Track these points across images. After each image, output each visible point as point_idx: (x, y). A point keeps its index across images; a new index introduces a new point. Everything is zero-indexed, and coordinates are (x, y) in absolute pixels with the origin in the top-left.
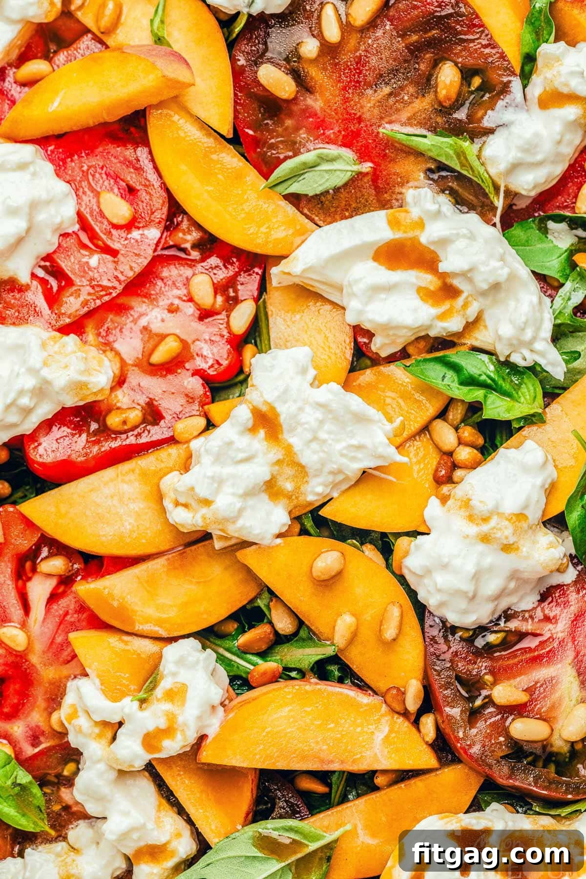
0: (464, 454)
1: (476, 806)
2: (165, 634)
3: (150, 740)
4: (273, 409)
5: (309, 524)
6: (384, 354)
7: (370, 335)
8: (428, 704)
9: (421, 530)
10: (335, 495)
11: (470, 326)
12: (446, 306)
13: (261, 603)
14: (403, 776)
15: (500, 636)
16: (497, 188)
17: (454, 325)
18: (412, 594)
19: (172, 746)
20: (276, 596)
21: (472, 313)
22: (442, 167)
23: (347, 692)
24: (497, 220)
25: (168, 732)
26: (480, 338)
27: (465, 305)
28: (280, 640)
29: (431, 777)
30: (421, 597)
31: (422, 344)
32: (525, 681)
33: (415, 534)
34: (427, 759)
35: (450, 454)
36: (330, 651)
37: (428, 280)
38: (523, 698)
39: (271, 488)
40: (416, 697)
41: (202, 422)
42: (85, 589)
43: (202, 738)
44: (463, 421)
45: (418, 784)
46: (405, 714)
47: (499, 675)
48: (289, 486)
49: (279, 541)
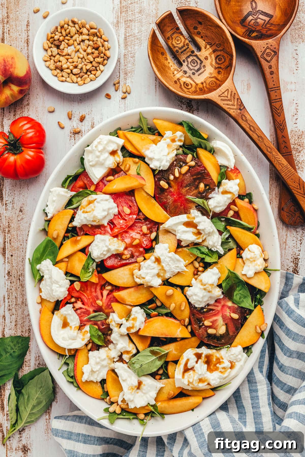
0: (201, 269)
1: (199, 347)
2: (132, 305)
3: (128, 329)
4: (159, 258)
5: (166, 283)
6: (184, 245)
7: (181, 241)
8: (190, 323)
9: (191, 285)
10: (172, 276)
11: (203, 241)
12: (199, 236)
13: (154, 299)
14: (183, 339)
15: (206, 309)
16: (211, 211)
17: (200, 241)
18: (188, 300)
19: (133, 331)
20: (158, 299)
21: (204, 238)
22: (199, 205)
23: (172, 320)
24: (210, 218)
25: (132, 327)
26: (205, 244)
27: (203, 236)
28: (157, 307)
29: (189, 340)
30: (190, 300)
31: (192, 244)
32: (211, 320)
33: (189, 286)
34: (189, 335)
35: (197, 268)
36: (169, 311)
37: (195, 230)
38: (211, 324)
39: (158, 275)
40: (187, 322)
41: (143, 258)
42: (116, 294)
43: (140, 329)
44: (200, 261)
45: (187, 341)
46: (185, 325)
47: (206, 318)
48: (162, 275)
49: (159, 286)
